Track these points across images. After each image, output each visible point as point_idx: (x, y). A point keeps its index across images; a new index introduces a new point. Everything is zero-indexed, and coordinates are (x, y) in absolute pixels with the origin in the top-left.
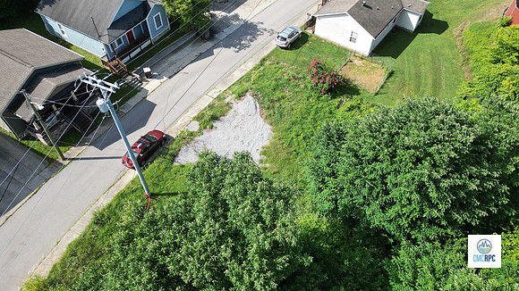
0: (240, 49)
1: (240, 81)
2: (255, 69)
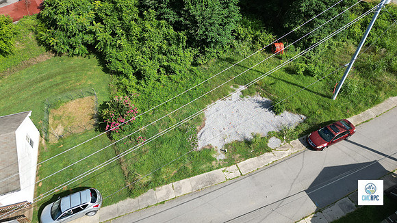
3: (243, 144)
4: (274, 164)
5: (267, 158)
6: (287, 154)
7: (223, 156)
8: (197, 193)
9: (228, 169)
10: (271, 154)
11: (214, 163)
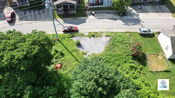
0: (125, 25)
1: (113, 33)
2: (122, 33)
4: (90, 29)
7: (103, 34)
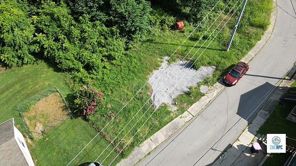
3: (185, 96)
4: (210, 103)
5: (204, 100)
6: (215, 93)
7: (175, 108)
8: (170, 139)
9: (183, 115)
10: (205, 97)
11: (172, 114)
